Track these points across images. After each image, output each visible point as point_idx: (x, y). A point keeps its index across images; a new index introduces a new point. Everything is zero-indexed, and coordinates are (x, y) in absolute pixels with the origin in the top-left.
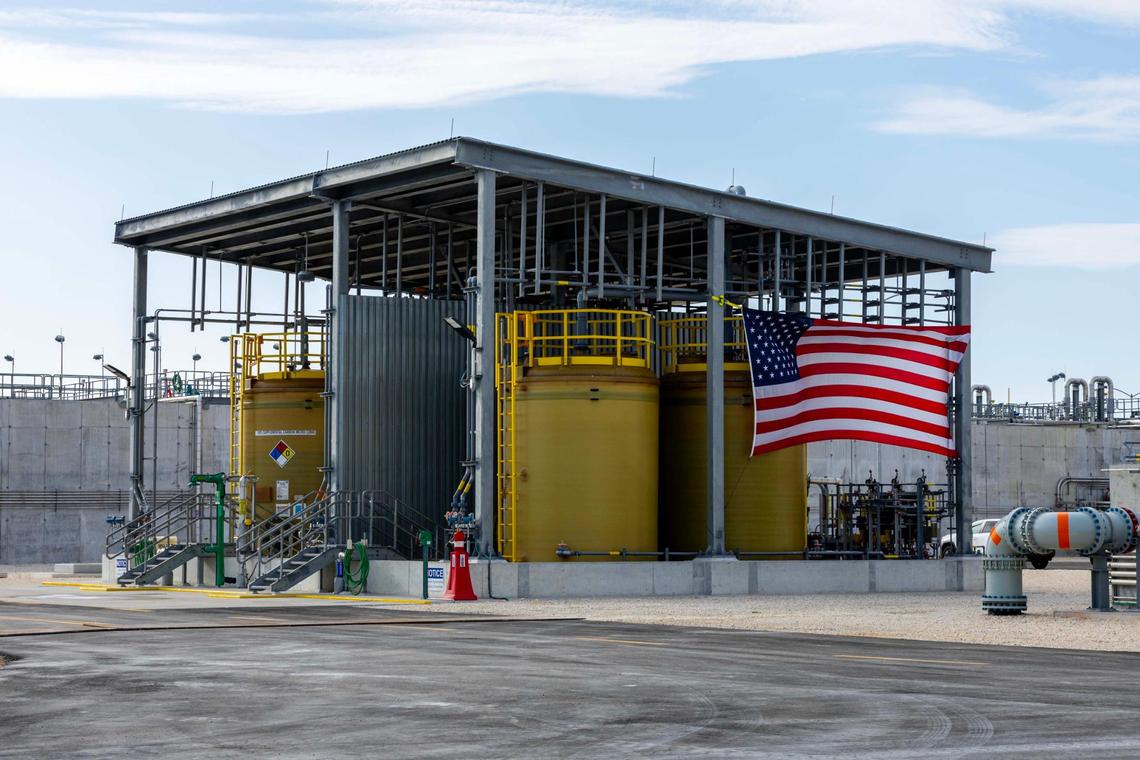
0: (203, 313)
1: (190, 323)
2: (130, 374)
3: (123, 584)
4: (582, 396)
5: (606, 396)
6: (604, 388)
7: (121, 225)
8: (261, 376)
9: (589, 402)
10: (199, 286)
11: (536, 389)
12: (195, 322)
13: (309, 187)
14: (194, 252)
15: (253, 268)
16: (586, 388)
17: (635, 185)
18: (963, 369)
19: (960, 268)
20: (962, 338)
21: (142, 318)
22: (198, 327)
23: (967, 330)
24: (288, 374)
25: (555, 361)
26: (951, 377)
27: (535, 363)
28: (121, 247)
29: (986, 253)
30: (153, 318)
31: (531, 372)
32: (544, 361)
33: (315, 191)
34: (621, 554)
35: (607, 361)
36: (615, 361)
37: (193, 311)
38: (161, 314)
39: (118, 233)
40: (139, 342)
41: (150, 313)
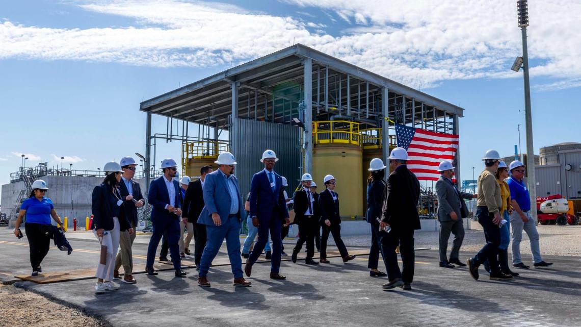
0: (171, 136)
1: (166, 139)
2: (145, 157)
3: (144, 232)
4: (339, 155)
5: (348, 155)
6: (347, 151)
7: (142, 104)
8: (193, 157)
9: (342, 157)
10: (170, 126)
11: (319, 152)
12: (168, 139)
13: (223, 76)
14: (168, 115)
15: (189, 122)
16: (340, 151)
17: (359, 72)
18: (458, 150)
19: (455, 115)
20: (457, 140)
21: (149, 137)
22: (169, 141)
23: (457, 137)
24: (203, 156)
25: (327, 141)
26: (454, 154)
27: (318, 142)
28: (142, 112)
29: (462, 110)
30: (153, 137)
31: (316, 146)
32: (322, 141)
33: (225, 78)
34: (355, 218)
35: (347, 141)
36: (350, 141)
37: (167, 135)
38: (157, 136)
39: (141, 107)
40: (148, 146)
41: (152, 135)
